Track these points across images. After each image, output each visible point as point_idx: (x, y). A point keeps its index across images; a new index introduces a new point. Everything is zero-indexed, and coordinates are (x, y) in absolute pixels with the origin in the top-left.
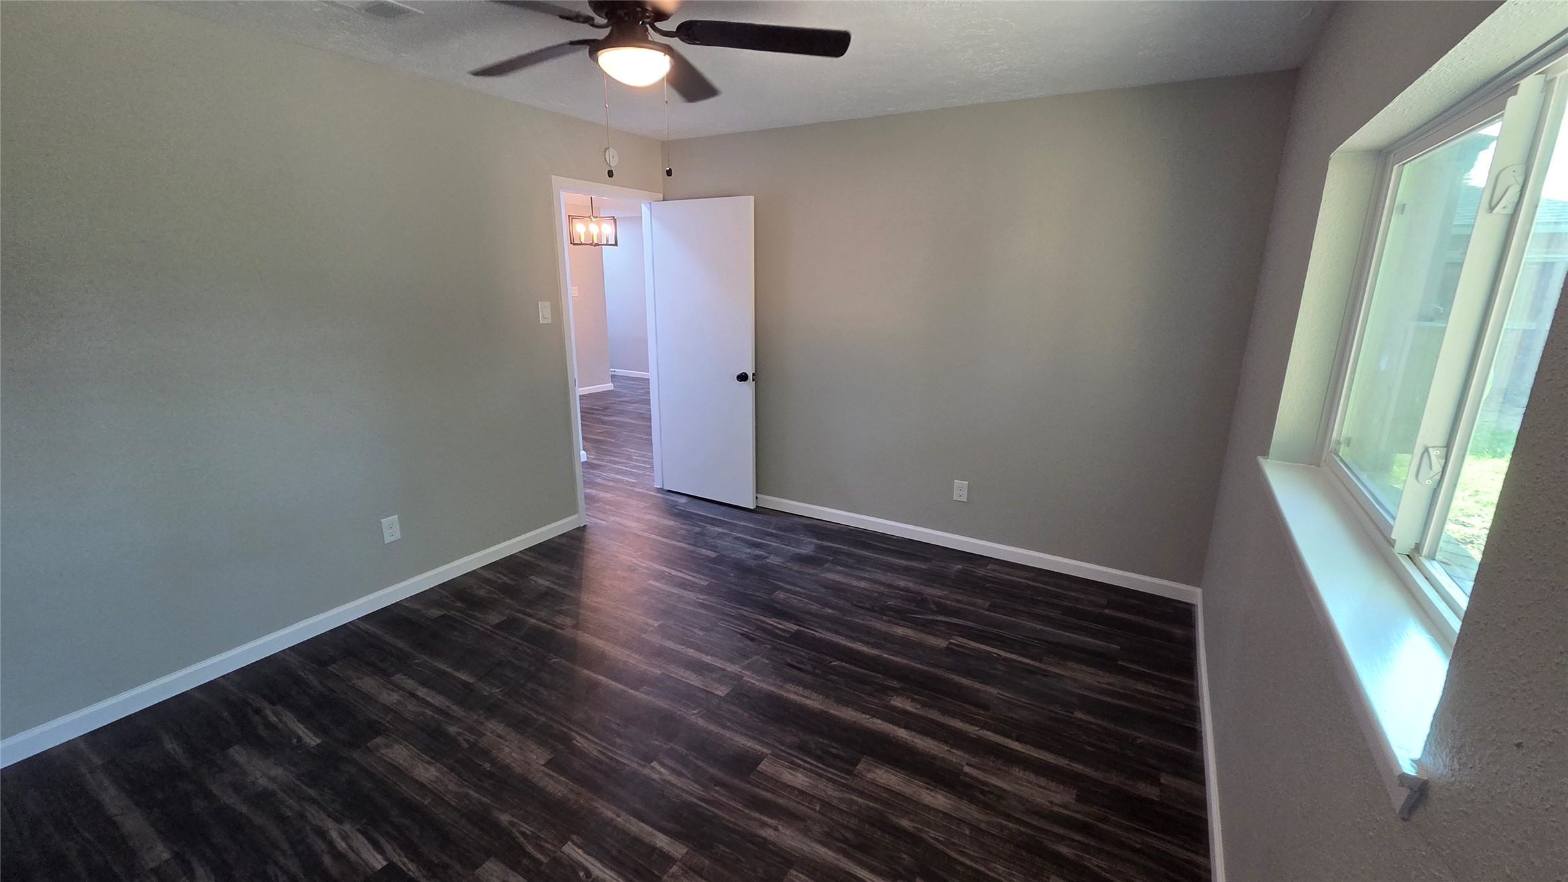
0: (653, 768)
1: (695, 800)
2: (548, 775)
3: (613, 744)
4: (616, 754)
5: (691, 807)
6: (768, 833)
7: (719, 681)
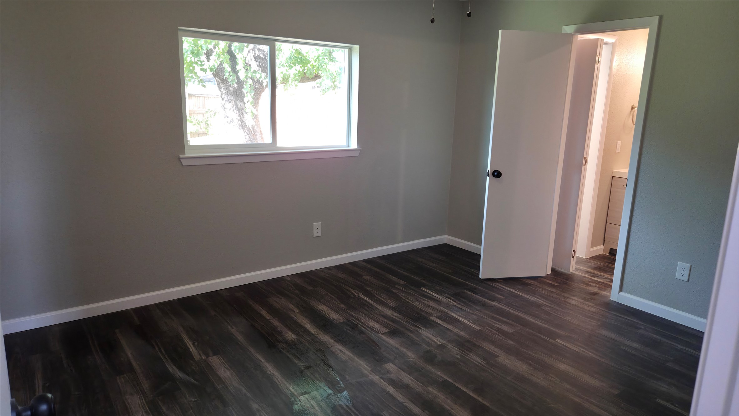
0: (440, 342)
1: (422, 328)
2: (495, 352)
3: (461, 356)
4: (460, 352)
5: (425, 327)
6: (396, 314)
7: (388, 372)
